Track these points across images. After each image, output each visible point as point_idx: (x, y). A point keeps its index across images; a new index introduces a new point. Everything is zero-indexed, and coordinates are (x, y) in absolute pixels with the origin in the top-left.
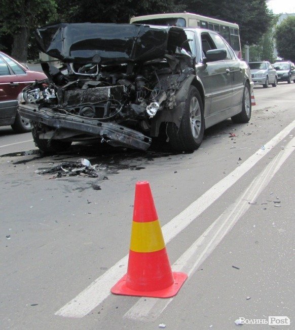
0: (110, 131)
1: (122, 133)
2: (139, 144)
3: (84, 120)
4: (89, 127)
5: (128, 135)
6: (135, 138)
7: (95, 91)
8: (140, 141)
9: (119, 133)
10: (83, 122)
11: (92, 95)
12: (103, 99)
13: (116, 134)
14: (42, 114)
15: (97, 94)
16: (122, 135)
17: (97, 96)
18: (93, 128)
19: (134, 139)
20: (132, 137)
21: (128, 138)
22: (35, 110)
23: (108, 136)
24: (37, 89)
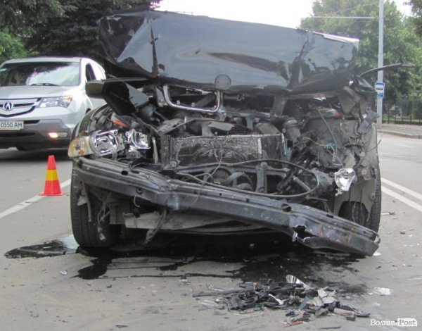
0: (311, 220)
1: (332, 224)
2: (364, 244)
3: (247, 197)
4: (262, 210)
5: (344, 228)
6: (358, 233)
7: (232, 142)
8: (367, 239)
9: (327, 225)
10: (248, 201)
11: (227, 149)
12: (250, 157)
13: (320, 226)
14: (144, 180)
15: (236, 147)
16: (332, 229)
17: (236, 151)
18: (273, 213)
19: (357, 235)
20: (353, 232)
21: (345, 234)
22: (125, 173)
23: (306, 230)
24: (112, 131)
